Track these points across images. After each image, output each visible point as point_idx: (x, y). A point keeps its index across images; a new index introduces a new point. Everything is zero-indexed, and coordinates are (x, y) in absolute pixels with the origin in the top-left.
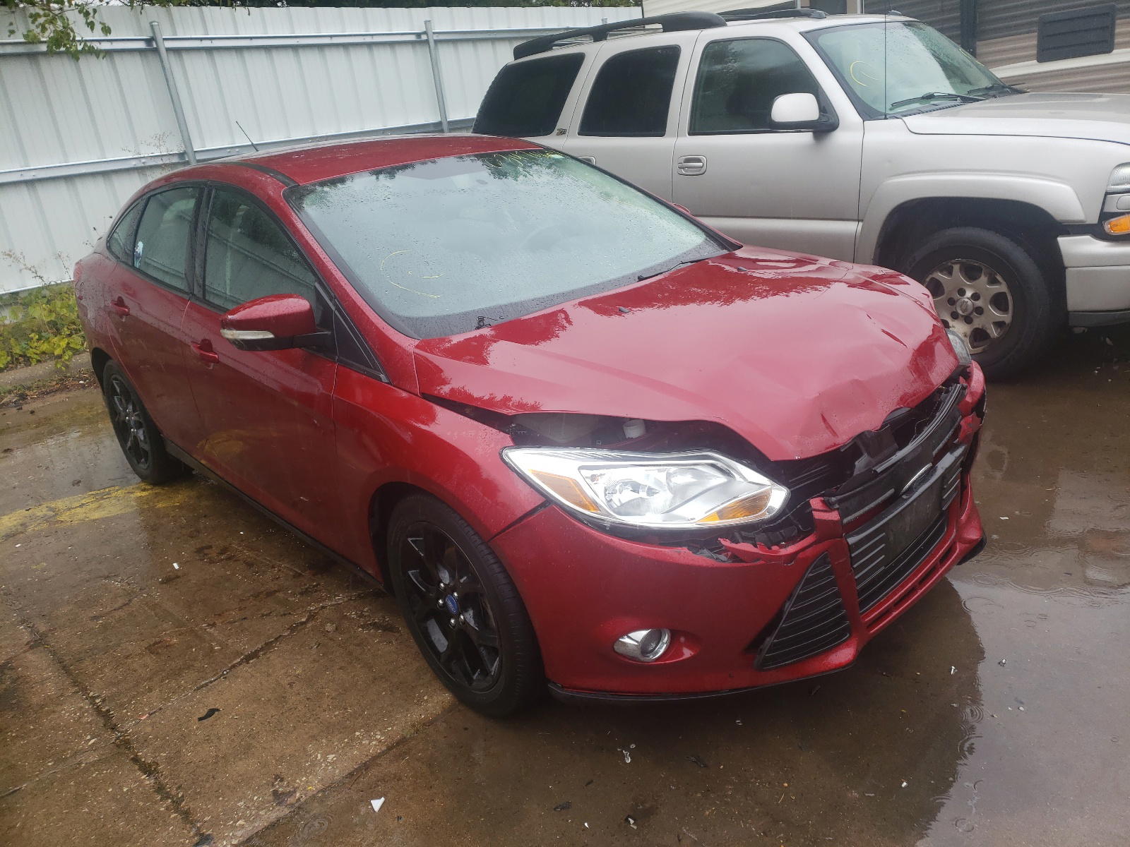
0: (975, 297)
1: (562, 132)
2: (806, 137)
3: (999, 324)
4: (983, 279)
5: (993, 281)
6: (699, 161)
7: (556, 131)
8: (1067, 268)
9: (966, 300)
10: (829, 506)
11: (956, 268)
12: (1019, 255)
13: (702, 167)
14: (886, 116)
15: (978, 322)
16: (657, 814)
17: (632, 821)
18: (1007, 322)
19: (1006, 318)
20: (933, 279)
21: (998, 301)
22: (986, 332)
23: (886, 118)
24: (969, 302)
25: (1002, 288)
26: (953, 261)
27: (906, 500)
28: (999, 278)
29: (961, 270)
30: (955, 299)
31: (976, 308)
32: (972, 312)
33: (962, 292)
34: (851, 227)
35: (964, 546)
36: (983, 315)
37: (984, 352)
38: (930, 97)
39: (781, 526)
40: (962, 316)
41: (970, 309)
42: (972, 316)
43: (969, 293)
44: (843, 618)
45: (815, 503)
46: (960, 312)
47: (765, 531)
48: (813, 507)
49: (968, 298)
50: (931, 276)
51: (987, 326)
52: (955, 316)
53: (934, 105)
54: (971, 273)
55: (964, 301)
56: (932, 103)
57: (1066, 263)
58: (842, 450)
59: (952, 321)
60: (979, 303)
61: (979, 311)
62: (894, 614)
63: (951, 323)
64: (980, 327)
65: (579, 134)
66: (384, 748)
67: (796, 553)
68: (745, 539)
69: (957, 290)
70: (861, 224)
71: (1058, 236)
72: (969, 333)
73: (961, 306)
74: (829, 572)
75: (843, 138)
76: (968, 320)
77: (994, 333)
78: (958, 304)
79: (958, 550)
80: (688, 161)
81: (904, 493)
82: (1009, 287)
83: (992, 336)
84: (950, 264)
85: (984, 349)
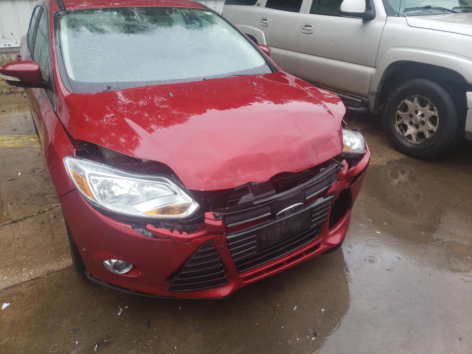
0: (422, 116)
1: (259, 5)
2: (359, 21)
3: (431, 132)
4: (428, 107)
5: (432, 109)
6: (311, 26)
7: (256, 4)
8: (468, 109)
9: (418, 116)
10: (216, 218)
11: (416, 99)
12: (446, 98)
13: (311, 30)
14: (398, 15)
15: (421, 129)
16: (110, 346)
17: (97, 346)
18: (434, 131)
19: (435, 129)
20: (404, 103)
21: (433, 120)
22: (424, 134)
23: (398, 16)
24: (419, 118)
25: (435, 113)
26: (415, 96)
27: (279, 219)
28: (435, 108)
29: (418, 100)
30: (413, 115)
31: (421, 121)
32: (419, 123)
33: (416, 112)
34: (370, 70)
35: (325, 246)
36: (424, 126)
37: (421, 144)
38: (429, 7)
39: (191, 223)
40: (414, 124)
41: (419, 121)
42: (419, 125)
43: (420, 113)
44: (223, 274)
45: (209, 215)
46: (414, 122)
47: (181, 224)
48: (206, 217)
49: (419, 116)
50: (403, 101)
51: (425, 131)
52: (411, 123)
53: (430, 12)
54: (423, 104)
55: (417, 117)
56: (430, 11)
57: (469, 106)
58: (235, 190)
59: (410, 126)
60: (423, 119)
61: (423, 123)
62: (265, 275)
63: (409, 127)
64: (422, 131)
65: (265, 7)
66: (29, 279)
67: (192, 239)
68: (166, 227)
69: (414, 110)
70: (376, 69)
71: (467, 91)
72: (416, 133)
73: (415, 119)
74: (214, 251)
75: (376, 24)
76: (417, 127)
77: (428, 135)
78: (414, 118)
79: (320, 248)
80: (306, 26)
81: (278, 216)
82: (439, 114)
83: (426, 137)
84: (413, 97)
85: (421, 142)
